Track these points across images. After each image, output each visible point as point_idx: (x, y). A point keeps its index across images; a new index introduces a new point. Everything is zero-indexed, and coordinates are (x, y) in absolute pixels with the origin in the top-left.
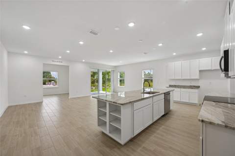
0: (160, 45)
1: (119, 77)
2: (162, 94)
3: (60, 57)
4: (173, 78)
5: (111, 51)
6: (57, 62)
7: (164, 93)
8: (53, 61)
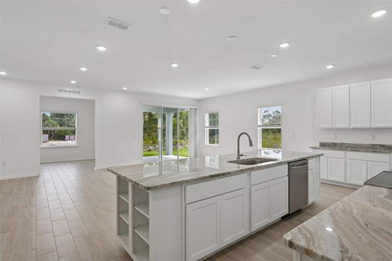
0: (285, 45)
1: (207, 124)
2: (281, 164)
3: (73, 82)
4: (329, 126)
5: (175, 65)
6: (70, 92)
7: (289, 163)
8: (60, 91)
